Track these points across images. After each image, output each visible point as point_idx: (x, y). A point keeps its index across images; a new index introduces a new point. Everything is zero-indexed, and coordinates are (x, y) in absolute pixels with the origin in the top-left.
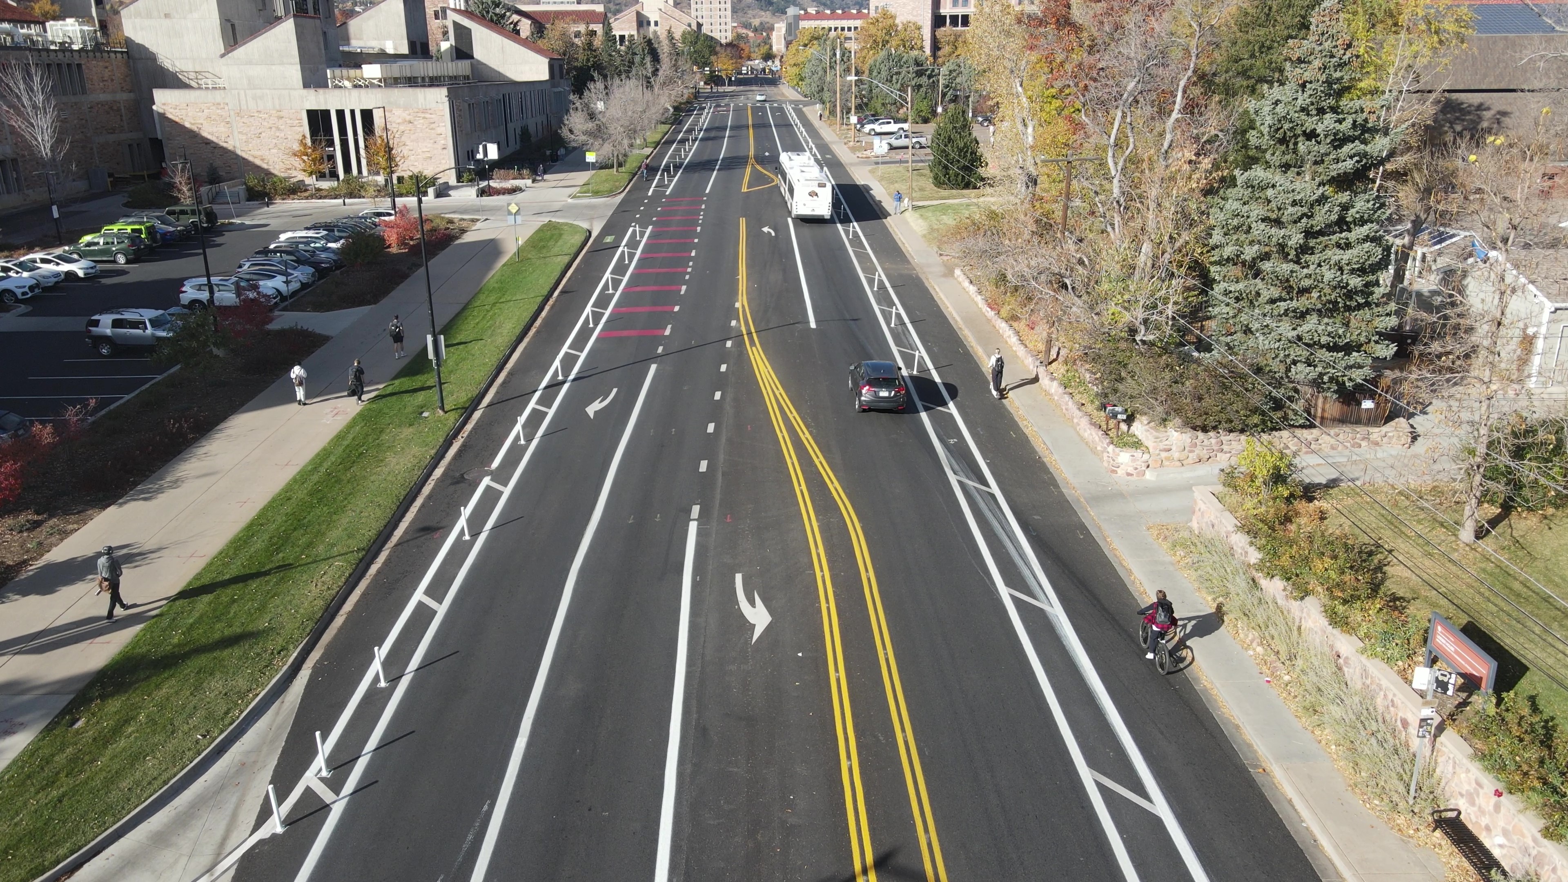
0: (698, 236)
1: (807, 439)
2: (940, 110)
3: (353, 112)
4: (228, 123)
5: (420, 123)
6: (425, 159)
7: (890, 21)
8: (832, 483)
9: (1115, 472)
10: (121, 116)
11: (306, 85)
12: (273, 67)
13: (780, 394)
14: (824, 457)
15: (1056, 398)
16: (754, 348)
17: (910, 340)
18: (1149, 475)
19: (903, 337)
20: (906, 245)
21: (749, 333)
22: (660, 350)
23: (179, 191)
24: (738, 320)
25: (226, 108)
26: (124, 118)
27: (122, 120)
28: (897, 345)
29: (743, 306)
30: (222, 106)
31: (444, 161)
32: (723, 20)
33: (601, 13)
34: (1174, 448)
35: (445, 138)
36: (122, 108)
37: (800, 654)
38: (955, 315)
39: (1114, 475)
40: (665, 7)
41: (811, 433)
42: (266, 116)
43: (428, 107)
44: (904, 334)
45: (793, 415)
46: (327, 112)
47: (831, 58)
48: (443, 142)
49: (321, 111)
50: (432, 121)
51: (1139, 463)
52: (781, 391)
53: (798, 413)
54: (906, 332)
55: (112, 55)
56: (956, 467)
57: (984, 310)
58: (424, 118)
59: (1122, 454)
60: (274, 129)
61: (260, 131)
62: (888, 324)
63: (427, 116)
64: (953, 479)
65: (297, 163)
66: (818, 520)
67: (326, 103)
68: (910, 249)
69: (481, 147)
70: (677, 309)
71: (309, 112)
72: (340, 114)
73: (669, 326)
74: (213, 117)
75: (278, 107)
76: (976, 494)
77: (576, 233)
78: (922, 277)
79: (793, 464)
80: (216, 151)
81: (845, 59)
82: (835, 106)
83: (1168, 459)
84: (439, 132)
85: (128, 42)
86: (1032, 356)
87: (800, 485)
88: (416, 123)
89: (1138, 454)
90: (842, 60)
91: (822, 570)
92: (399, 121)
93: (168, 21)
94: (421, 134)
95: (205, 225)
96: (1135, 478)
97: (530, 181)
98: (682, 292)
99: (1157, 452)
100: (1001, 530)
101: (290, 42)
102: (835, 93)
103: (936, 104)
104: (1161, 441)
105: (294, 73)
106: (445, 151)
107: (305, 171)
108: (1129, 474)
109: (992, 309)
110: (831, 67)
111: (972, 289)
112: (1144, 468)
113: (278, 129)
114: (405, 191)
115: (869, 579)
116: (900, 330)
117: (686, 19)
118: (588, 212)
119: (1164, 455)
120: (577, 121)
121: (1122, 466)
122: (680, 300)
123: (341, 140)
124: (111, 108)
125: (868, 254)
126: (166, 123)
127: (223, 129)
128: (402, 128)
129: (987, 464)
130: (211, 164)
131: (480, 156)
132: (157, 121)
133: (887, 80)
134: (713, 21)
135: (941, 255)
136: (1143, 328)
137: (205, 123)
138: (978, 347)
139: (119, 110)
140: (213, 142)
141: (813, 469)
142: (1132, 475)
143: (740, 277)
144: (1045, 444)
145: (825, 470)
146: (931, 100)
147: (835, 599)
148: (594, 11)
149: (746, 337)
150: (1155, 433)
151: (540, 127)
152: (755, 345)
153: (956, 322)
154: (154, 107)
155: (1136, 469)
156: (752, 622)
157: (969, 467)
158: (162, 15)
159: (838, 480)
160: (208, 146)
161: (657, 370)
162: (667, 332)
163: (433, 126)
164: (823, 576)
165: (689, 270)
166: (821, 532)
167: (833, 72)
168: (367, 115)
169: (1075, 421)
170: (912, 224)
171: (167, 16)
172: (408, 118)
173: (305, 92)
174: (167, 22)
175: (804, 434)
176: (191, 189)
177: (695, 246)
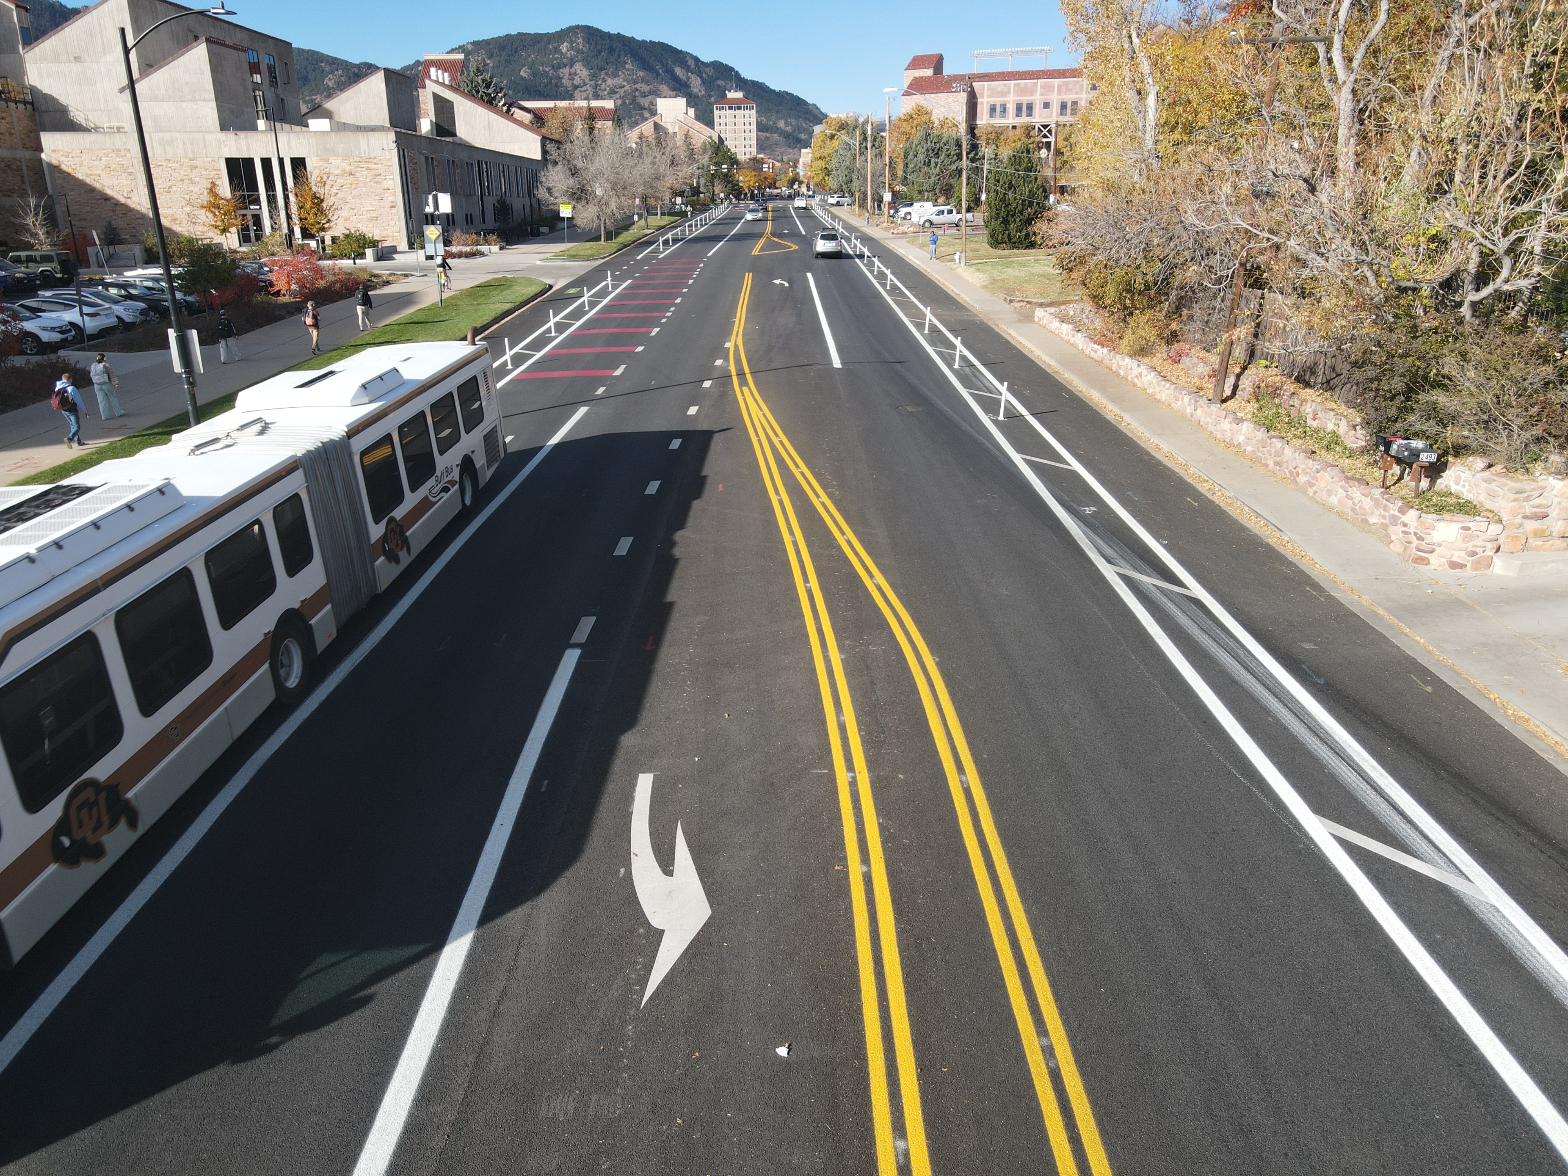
0: (688, 286)
1: (823, 504)
2: (983, 197)
3: (281, 161)
4: (131, 174)
5: (362, 175)
6: (371, 220)
7: (926, 117)
8: (871, 576)
9: (1425, 561)
10: (23, 177)
11: (224, 127)
12: (184, 105)
13: (781, 442)
14: (855, 533)
15: (1249, 449)
16: (745, 389)
17: (985, 381)
18: (1500, 567)
19: (974, 380)
20: (962, 295)
21: (741, 374)
22: (600, 391)
23: (35, 235)
24: (726, 359)
25: (128, 155)
26: (26, 180)
27: (23, 182)
28: (966, 386)
29: (736, 346)
30: (123, 153)
31: (392, 223)
32: (748, 142)
33: (611, 110)
34: (1554, 513)
35: (394, 195)
36: (24, 168)
37: (782, 1051)
38: (1045, 358)
39: (1422, 568)
40: (685, 119)
41: (830, 496)
42: (175, 165)
43: (372, 156)
44: (976, 376)
45: (801, 470)
46: (249, 162)
47: (861, 144)
48: (391, 199)
49: (243, 159)
50: (377, 172)
51: (1479, 542)
52: (781, 439)
53: (809, 468)
54: (978, 374)
55: (12, 105)
56: (1108, 551)
57: (1088, 351)
58: (368, 169)
59: (1440, 526)
60: (186, 182)
61: (170, 184)
62: (950, 365)
63: (372, 166)
64: (1109, 573)
65: (205, 217)
66: (841, 648)
67: (248, 149)
68: (968, 299)
69: (430, 197)
70: (640, 349)
71: (228, 160)
72: (266, 163)
73: (623, 367)
74: (113, 167)
75: (190, 155)
76: (1164, 599)
77: (531, 285)
78: (990, 323)
79: (795, 543)
80: (118, 208)
81: (876, 144)
82: (865, 195)
83: (1539, 534)
84: (386, 187)
85: (34, 90)
86: (1190, 393)
87: (806, 580)
88: (358, 175)
89: (1477, 524)
90: (874, 145)
91: (850, 767)
92: (338, 172)
93: (78, 64)
94: (364, 189)
95: (59, 276)
96: (1469, 571)
97: (498, 247)
98: (653, 334)
99: (1519, 520)
100: (1243, 672)
101: (202, 73)
102: (866, 179)
103: (980, 191)
104: (1528, 499)
105: (209, 111)
106: (394, 210)
107: (216, 227)
108: (1454, 565)
109: (1103, 346)
110: (861, 154)
111: (1066, 328)
112: (1489, 553)
113: (192, 182)
114: (338, 253)
115: (967, 792)
116: (967, 370)
117: (707, 130)
118: (557, 273)
119: (1531, 525)
120: (556, 178)
121: (1439, 550)
122: (644, 339)
123: (268, 196)
124: (9, 166)
125: (913, 302)
126: (57, 175)
127: (125, 182)
128: (341, 181)
129: (1165, 546)
130: (109, 223)
131: (429, 209)
132: (46, 173)
133: (925, 164)
134: (737, 143)
135: (1011, 301)
136: (1507, 262)
137: (103, 174)
138: (1092, 391)
139: (19, 169)
140: (112, 198)
141: (834, 552)
142: (1462, 566)
143: (737, 320)
144: (1258, 515)
145: (856, 553)
146: (974, 187)
147: (885, 849)
148: (603, 108)
149: (735, 379)
150: (1511, 484)
151: (528, 209)
152: (747, 385)
153: (1049, 365)
154: (43, 156)
155: (1474, 554)
156: (655, 922)
157: (1133, 551)
158: (72, 59)
159: (882, 571)
160: (108, 203)
161: (586, 415)
162: (618, 372)
163: (378, 178)
164: (853, 783)
165: (669, 314)
166: (849, 674)
167: (863, 158)
168: (299, 164)
169: (1303, 479)
170: (967, 278)
171: (77, 59)
172: (348, 168)
173: (223, 136)
174: (76, 67)
175: (818, 496)
176: (47, 232)
177: (682, 295)
